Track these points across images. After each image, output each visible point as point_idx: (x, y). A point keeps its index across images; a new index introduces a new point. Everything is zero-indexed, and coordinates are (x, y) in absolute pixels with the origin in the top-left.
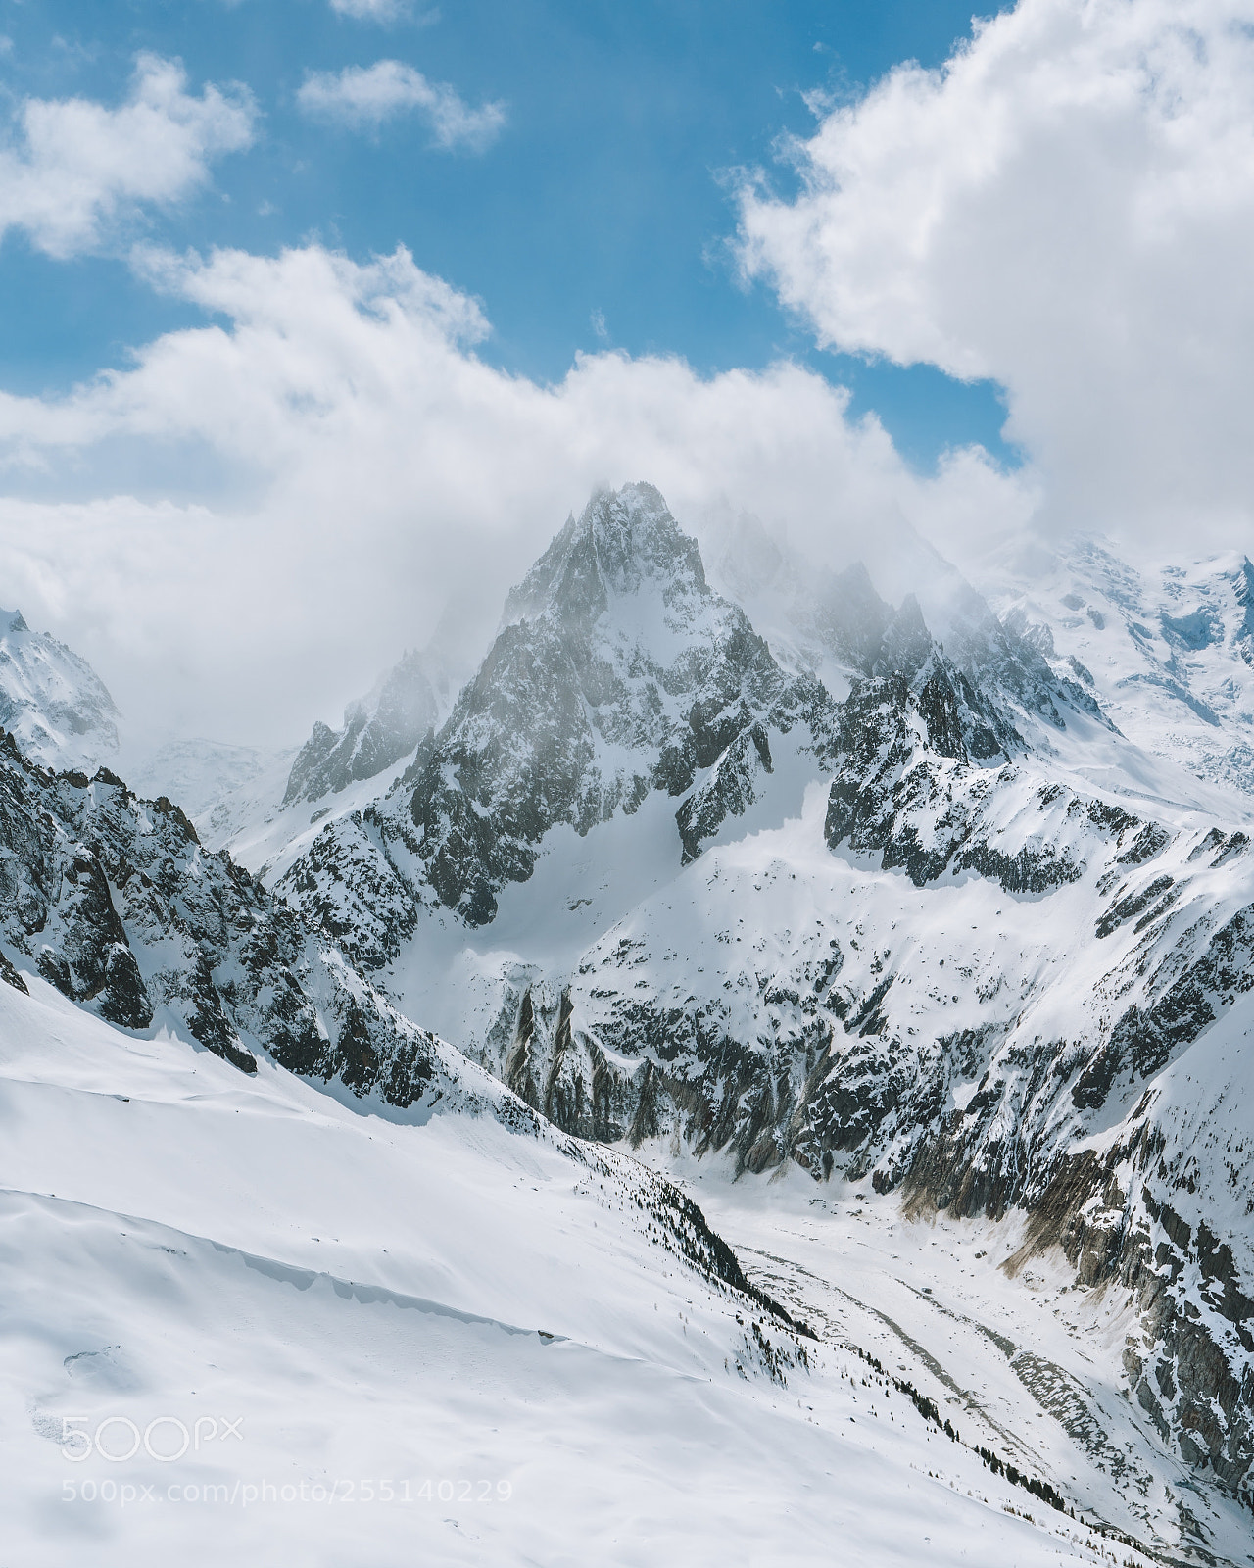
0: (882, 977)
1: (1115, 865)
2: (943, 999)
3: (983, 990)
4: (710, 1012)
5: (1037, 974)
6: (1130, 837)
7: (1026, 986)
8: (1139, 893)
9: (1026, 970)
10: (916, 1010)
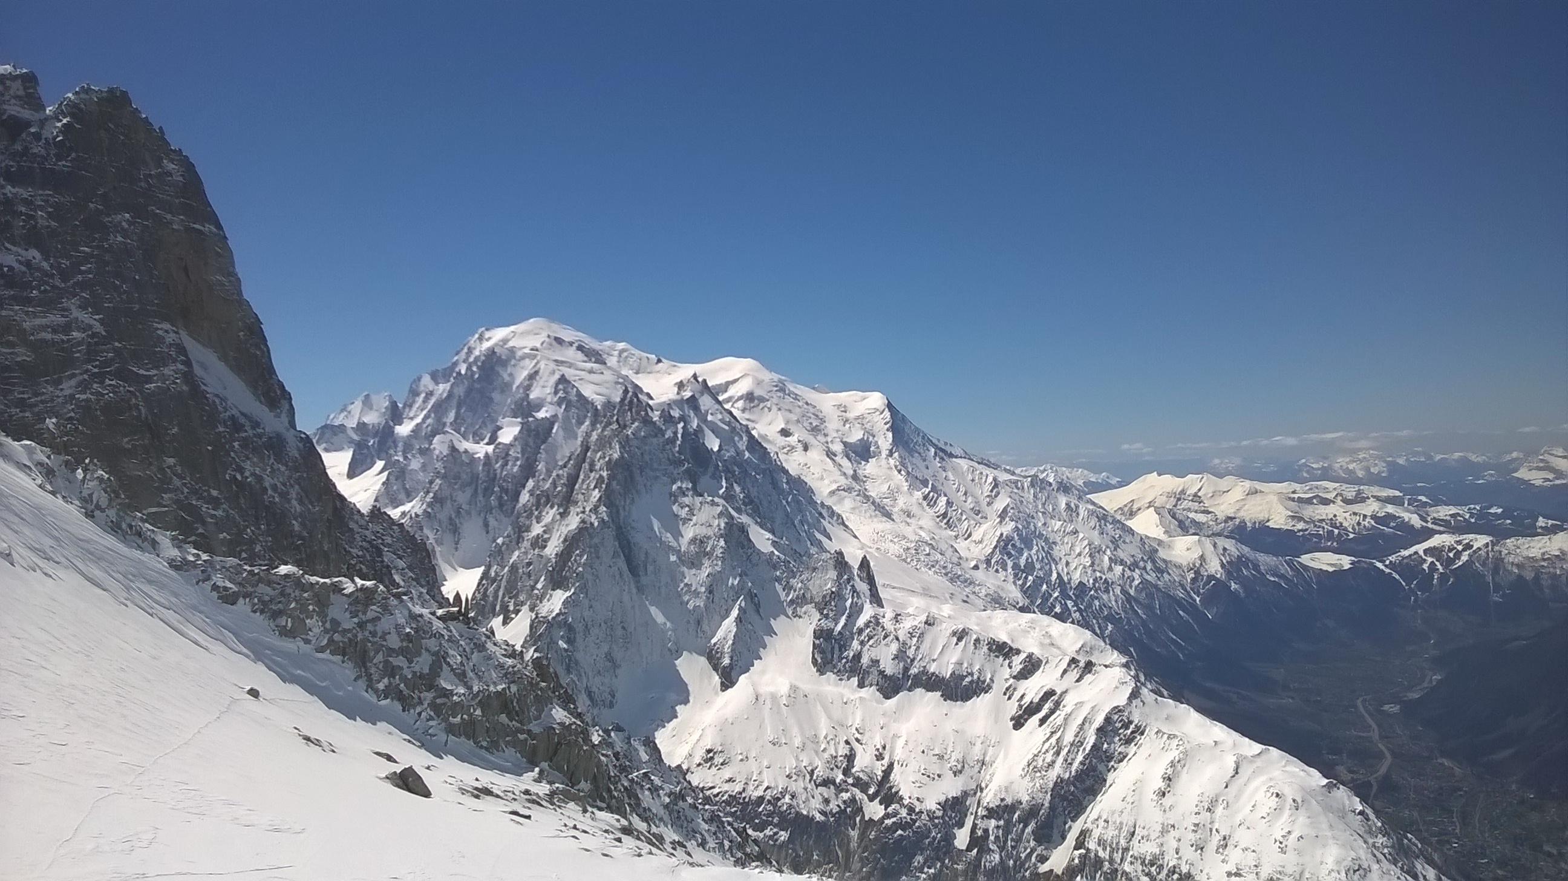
0: (886, 762)
1: (1012, 681)
2: (932, 776)
3: (954, 769)
4: (784, 797)
5: (984, 755)
6: (1017, 661)
7: (980, 764)
8: (1036, 700)
9: (976, 752)
10: (918, 785)
